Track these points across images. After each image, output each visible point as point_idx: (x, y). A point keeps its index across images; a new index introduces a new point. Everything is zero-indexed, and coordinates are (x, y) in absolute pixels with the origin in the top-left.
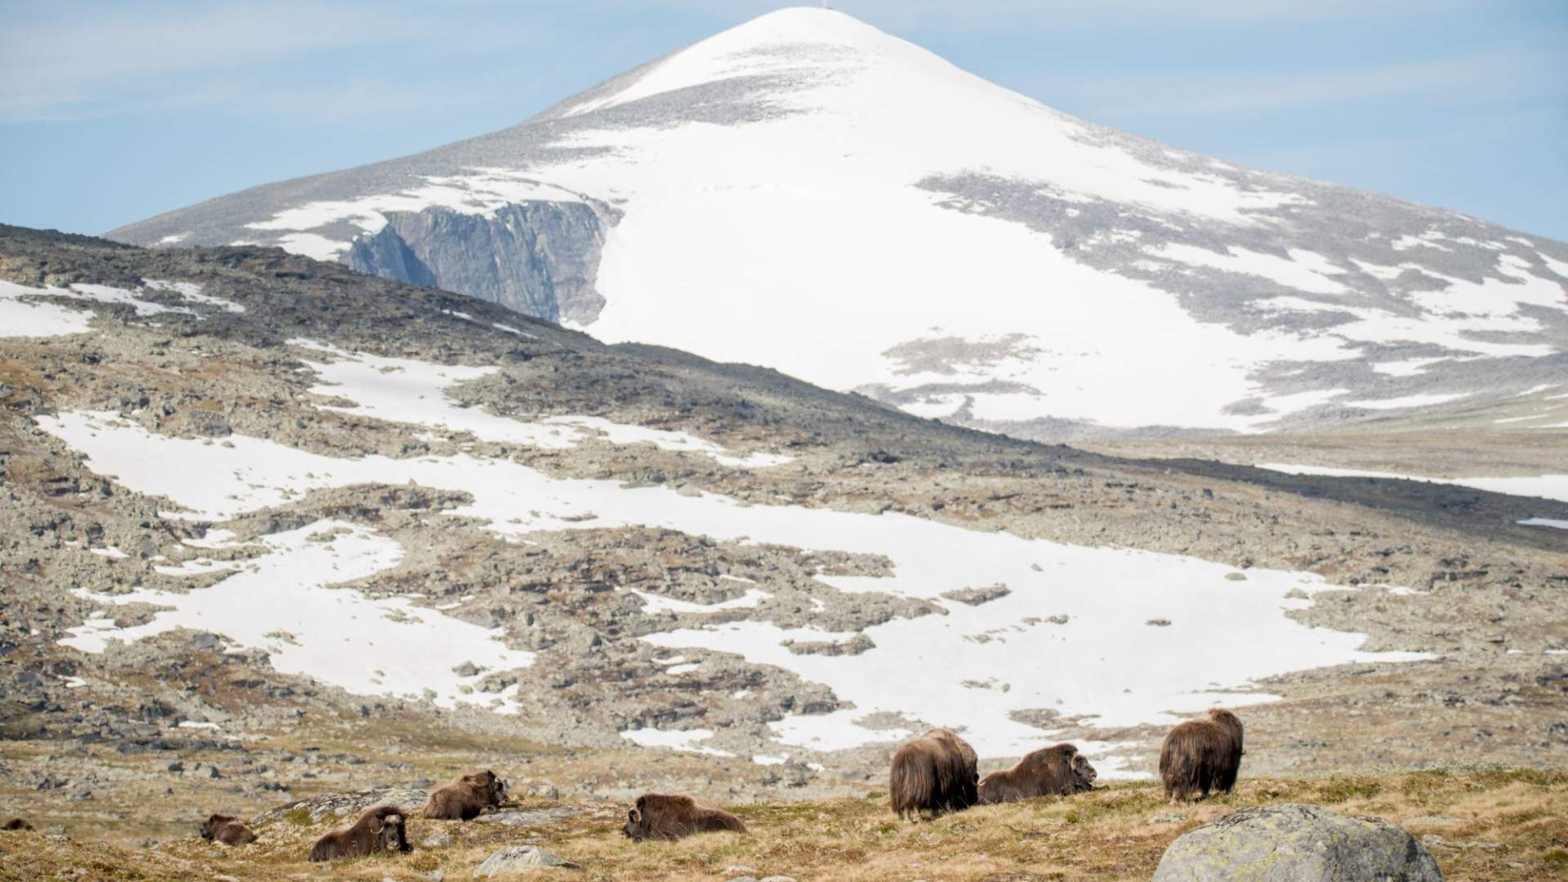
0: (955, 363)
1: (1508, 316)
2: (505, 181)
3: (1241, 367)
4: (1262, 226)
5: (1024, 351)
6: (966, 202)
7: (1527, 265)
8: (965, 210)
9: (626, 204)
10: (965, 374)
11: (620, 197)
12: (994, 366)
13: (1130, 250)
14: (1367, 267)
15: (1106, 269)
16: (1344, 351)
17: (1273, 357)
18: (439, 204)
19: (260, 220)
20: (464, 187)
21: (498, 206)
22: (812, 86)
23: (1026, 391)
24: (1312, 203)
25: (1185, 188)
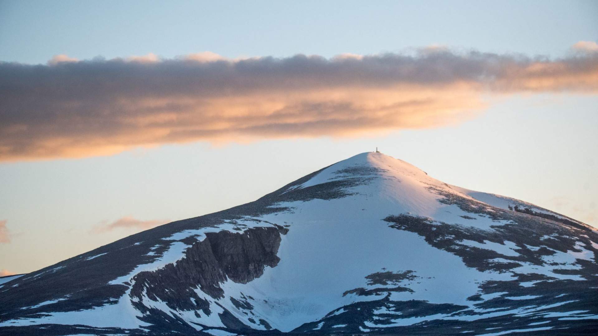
0: (387, 281)
1: (572, 264)
2: (250, 220)
3: (478, 283)
4: (498, 232)
5: (411, 277)
6: (399, 225)
7: (584, 245)
8: (399, 228)
9: (290, 227)
10: (390, 285)
11: (287, 224)
12: (400, 282)
13: (451, 242)
14: (529, 247)
15: (441, 249)
16: (512, 277)
17: (489, 280)
18: (225, 229)
19: (166, 237)
20: (235, 224)
21: (246, 229)
22: (357, 185)
23: (408, 291)
24: (517, 223)
25: (475, 219)
